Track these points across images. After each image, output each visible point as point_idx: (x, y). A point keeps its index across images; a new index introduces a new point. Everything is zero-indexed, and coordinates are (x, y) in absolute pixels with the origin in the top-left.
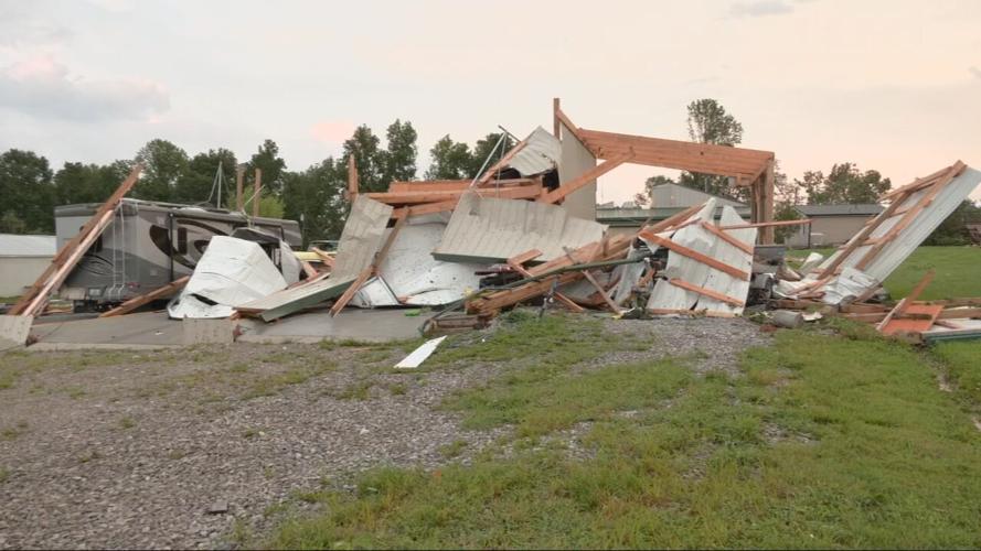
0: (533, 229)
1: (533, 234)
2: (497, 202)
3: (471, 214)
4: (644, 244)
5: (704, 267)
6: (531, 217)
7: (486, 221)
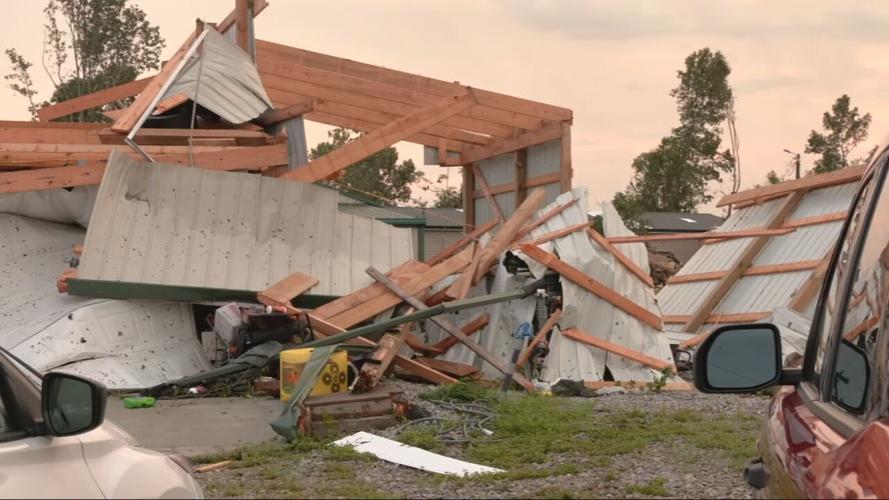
0: (275, 232)
1: (276, 243)
2: (190, 174)
3: (128, 196)
4: (523, 264)
5: (607, 308)
6: (269, 209)
7: (166, 213)
